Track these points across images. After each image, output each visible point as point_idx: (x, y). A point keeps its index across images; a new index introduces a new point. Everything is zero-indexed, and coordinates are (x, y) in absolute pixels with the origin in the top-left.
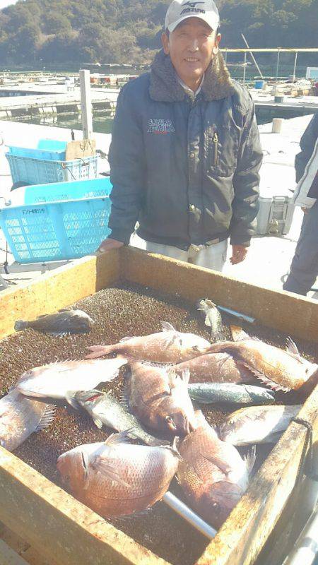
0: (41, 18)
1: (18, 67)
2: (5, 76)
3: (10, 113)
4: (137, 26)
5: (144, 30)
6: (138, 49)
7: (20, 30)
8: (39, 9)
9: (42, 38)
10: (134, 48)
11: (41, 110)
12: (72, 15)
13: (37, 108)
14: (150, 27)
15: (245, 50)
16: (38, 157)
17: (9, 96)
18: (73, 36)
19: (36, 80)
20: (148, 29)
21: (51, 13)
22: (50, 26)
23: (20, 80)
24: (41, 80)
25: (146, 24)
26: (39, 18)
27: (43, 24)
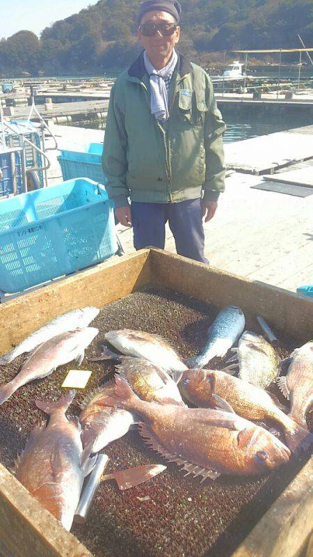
0: (103, 25)
1: (80, 73)
2: (68, 82)
3: (70, 118)
4: (194, 30)
5: (201, 33)
6: (195, 53)
7: (82, 37)
8: (101, 18)
9: (103, 45)
10: (191, 52)
11: (99, 115)
12: (132, 21)
13: (96, 113)
14: (208, 30)
15: (300, 50)
16: (88, 160)
17: (71, 102)
18: (132, 42)
19: (96, 85)
20: (205, 33)
21: (112, 20)
22: (111, 33)
23: (81, 85)
24: (101, 85)
25: (203, 27)
26: (101, 26)
27: (104, 31)
